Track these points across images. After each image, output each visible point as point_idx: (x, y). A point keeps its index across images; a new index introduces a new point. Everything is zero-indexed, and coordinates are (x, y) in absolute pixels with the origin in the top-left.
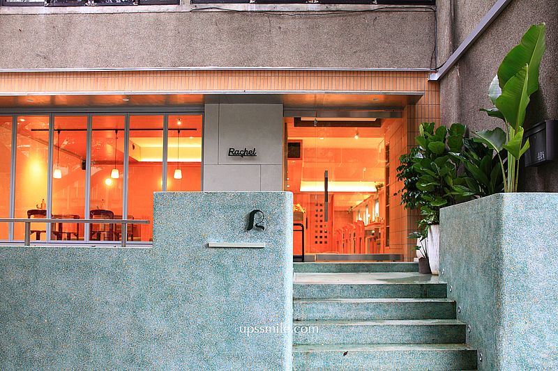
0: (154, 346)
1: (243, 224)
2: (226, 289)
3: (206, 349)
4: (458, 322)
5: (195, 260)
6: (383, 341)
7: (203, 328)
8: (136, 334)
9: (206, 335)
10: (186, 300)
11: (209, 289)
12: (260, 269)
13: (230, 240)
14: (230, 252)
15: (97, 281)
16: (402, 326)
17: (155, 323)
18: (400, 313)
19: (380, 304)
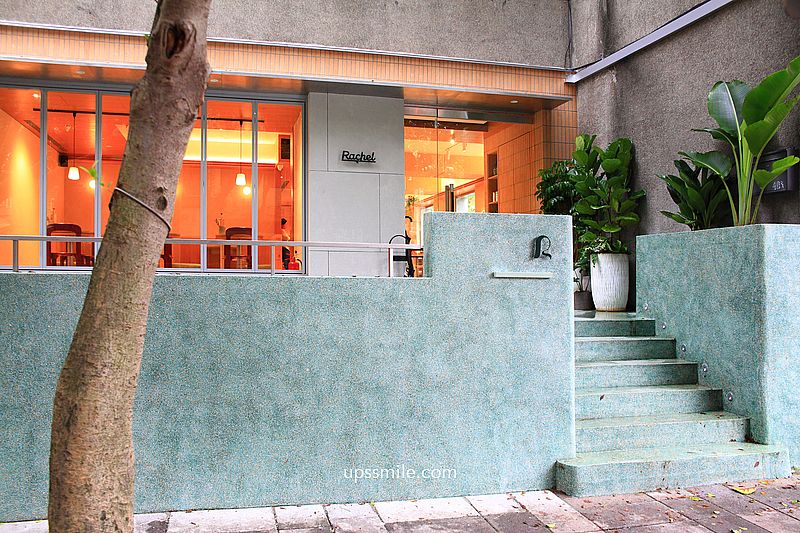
0: (435, 396)
1: (528, 251)
2: (512, 326)
3: (492, 396)
4: (680, 361)
5: (478, 293)
6: (621, 383)
7: (488, 371)
8: (415, 382)
9: (491, 380)
10: (470, 340)
11: (494, 327)
12: (546, 301)
13: (515, 270)
14: (515, 282)
15: (368, 319)
16: (639, 366)
17: (436, 367)
18: (623, 353)
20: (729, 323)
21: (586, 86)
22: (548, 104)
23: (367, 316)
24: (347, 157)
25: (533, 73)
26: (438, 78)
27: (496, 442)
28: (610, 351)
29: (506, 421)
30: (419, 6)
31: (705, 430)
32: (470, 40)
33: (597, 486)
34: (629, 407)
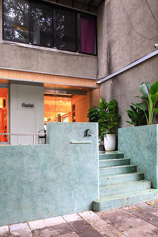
0: (51, 184)
1: (83, 134)
2: (78, 159)
3: (71, 182)
5: (66, 149)
6: (114, 174)
7: (70, 174)
8: (43, 179)
9: (71, 177)
10: (63, 164)
11: (71, 159)
12: (89, 150)
13: (79, 141)
14: (79, 145)
15: (26, 160)
17: (51, 174)
18: (114, 164)
19: (108, 161)
20: (146, 154)
21: (103, 84)
22: (91, 89)
23: (25, 158)
24: (24, 105)
25: (86, 80)
26: (55, 80)
27: (73, 197)
28: (110, 164)
29: (76, 190)
30: (49, 58)
31: (139, 186)
32: (66, 69)
33: (107, 208)
34: (117, 181)
